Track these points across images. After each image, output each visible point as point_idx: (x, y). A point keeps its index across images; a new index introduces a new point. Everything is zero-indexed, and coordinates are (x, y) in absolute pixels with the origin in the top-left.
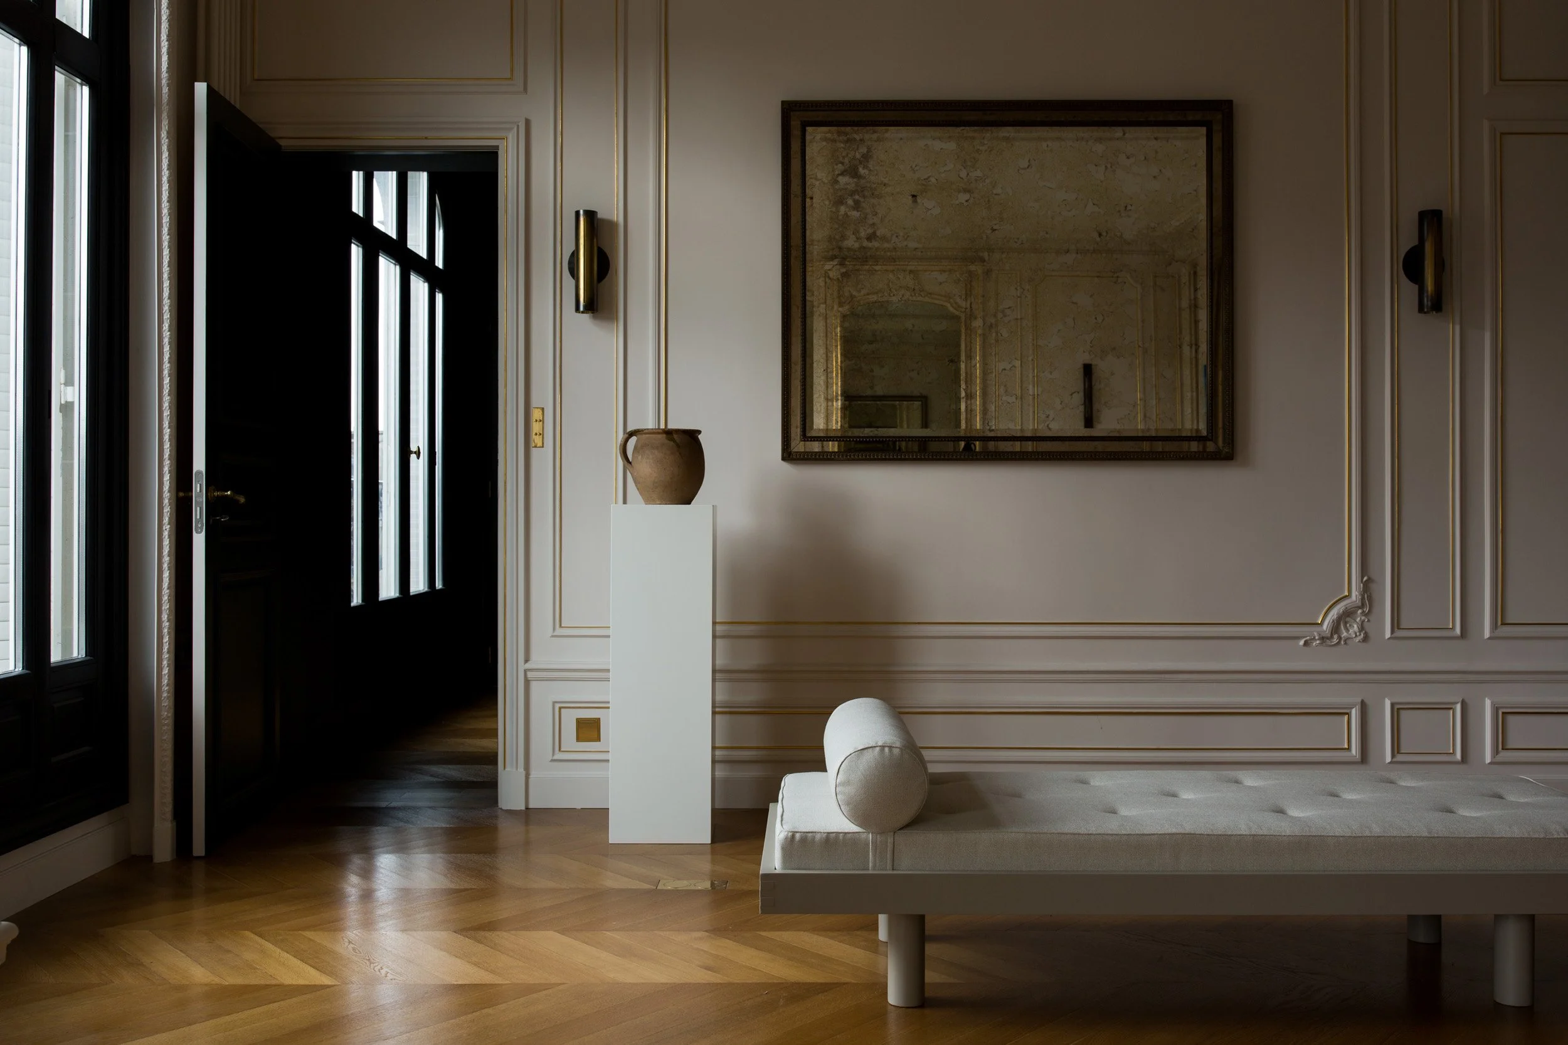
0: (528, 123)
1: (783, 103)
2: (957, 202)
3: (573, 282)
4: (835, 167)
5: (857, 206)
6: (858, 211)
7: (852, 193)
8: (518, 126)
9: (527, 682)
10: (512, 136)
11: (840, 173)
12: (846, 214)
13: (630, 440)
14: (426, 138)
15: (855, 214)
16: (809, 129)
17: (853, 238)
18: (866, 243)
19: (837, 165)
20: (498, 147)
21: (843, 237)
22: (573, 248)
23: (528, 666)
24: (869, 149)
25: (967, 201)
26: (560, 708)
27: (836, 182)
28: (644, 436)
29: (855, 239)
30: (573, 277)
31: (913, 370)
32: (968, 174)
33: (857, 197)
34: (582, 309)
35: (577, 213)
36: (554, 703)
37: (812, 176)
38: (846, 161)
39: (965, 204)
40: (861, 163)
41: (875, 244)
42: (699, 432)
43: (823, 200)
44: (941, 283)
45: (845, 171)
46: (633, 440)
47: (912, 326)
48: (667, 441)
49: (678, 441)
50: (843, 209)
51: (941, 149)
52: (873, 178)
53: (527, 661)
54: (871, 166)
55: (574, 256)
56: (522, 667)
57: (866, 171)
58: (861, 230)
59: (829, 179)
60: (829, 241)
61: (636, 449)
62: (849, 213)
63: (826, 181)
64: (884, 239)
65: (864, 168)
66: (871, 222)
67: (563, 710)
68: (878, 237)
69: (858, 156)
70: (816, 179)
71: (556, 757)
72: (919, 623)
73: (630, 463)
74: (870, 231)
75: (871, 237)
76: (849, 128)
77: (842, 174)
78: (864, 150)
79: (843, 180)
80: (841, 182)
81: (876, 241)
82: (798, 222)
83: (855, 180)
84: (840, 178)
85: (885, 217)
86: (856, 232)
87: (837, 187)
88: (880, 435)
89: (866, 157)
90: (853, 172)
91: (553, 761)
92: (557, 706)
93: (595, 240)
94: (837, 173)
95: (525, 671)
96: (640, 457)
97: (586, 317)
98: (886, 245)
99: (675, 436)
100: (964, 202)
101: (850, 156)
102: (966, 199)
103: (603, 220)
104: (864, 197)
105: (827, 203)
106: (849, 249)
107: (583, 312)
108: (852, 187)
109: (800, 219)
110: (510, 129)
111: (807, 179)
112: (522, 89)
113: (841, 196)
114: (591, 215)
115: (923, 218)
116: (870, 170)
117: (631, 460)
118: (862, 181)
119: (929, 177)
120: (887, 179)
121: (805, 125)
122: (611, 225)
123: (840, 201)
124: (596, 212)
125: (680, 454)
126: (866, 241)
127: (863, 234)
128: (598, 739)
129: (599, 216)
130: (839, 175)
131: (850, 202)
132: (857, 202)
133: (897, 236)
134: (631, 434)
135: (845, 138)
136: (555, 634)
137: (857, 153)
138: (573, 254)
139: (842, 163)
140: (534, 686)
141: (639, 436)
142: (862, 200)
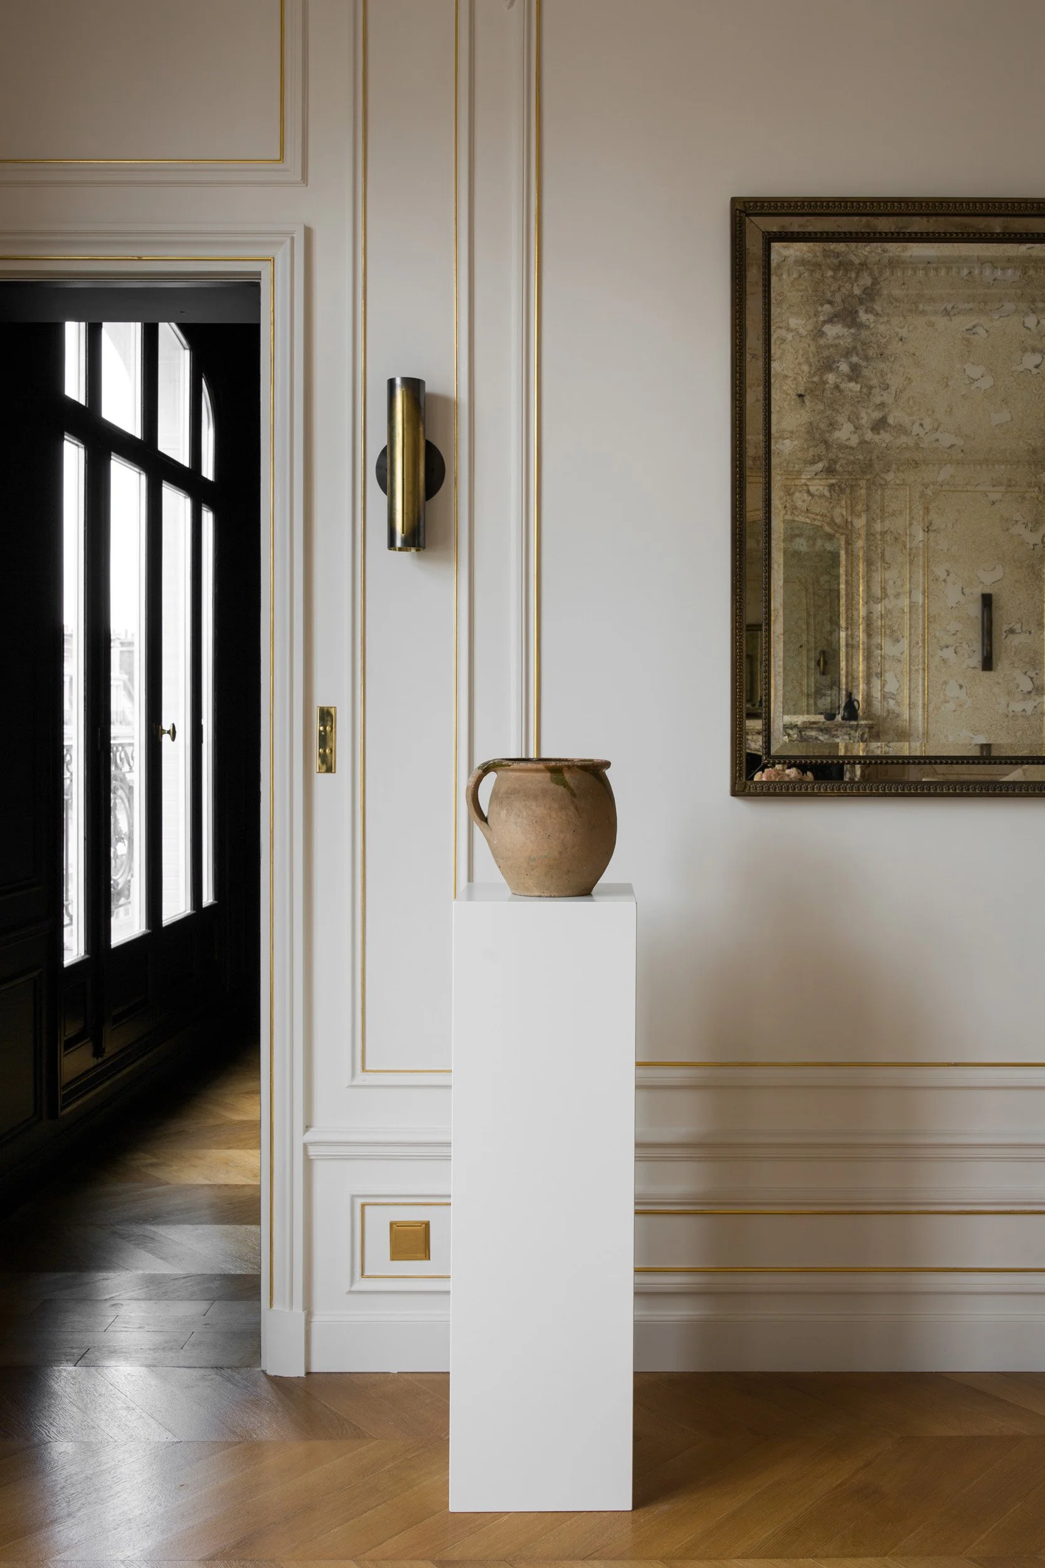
0: (308, 233)
1: (734, 200)
2: (1020, 368)
3: (384, 498)
4: (820, 309)
5: (855, 373)
6: (857, 383)
7: (847, 354)
8: (292, 239)
9: (308, 1162)
10: (281, 256)
11: (826, 318)
12: (837, 387)
13: (485, 778)
14: (140, 259)
15: (855, 387)
16: (776, 246)
17: (848, 427)
18: (869, 436)
19: (822, 305)
20: (259, 273)
21: (833, 425)
22: (384, 442)
23: (310, 1136)
24: (875, 282)
25: (1037, 367)
26: (363, 1206)
27: (821, 334)
28: (510, 774)
29: (852, 428)
30: (384, 489)
31: (947, 647)
32: (1039, 322)
33: (855, 359)
34: (399, 543)
35: (391, 383)
36: (353, 1197)
37: (781, 325)
38: (838, 299)
39: (1035, 371)
40: (861, 302)
41: (885, 437)
42: (607, 764)
43: (799, 364)
44: (993, 503)
45: (836, 315)
46: (491, 778)
47: (946, 573)
48: (552, 786)
49: (572, 785)
50: (831, 378)
51: (994, 280)
52: (882, 328)
53: (307, 1127)
54: (878, 308)
55: (386, 455)
56: (300, 1139)
57: (871, 317)
58: (863, 414)
59: (810, 327)
60: (808, 432)
61: (495, 795)
62: (842, 386)
63: (804, 333)
64: (901, 429)
65: (866, 312)
66: (878, 400)
67: (367, 1208)
68: (889, 425)
69: (857, 291)
70: (788, 329)
71: (355, 1287)
72: (956, 1065)
73: (485, 819)
74: (877, 415)
75: (880, 425)
76: (842, 244)
77: (830, 321)
78: (866, 280)
79: (833, 331)
80: (829, 334)
81: (887, 431)
82: (758, 400)
83: (852, 331)
84: (827, 328)
85: (901, 392)
86: (854, 418)
87: (822, 342)
88: (892, 754)
89: (870, 295)
90: (847, 316)
91: (350, 1292)
92: (359, 1202)
93: (421, 429)
94: (822, 318)
95: (305, 1146)
96: (504, 813)
97: (407, 558)
98: (903, 439)
99: (567, 776)
100: (1031, 367)
101: (843, 290)
102: (1037, 363)
103: (434, 397)
104: (867, 358)
105: (806, 368)
106: (842, 447)
107: (400, 549)
108: (846, 342)
109: (761, 396)
110: (282, 243)
111: (773, 328)
112: (300, 178)
113: (828, 357)
114: (414, 386)
115: (964, 395)
116: (877, 314)
117: (486, 815)
118: (864, 334)
119: (974, 327)
120: (906, 329)
121: (770, 238)
122: (447, 404)
123: (828, 366)
124: (423, 382)
125: (577, 808)
126: (869, 431)
127: (865, 420)
128: (427, 1256)
129: (429, 388)
130: (825, 322)
131: (844, 367)
132: (854, 368)
133: (921, 425)
134: (487, 769)
135: (836, 261)
136: (354, 1083)
137: (855, 287)
138: (384, 452)
139: (830, 302)
140: (319, 1168)
141: (500, 773)
142: (864, 364)
